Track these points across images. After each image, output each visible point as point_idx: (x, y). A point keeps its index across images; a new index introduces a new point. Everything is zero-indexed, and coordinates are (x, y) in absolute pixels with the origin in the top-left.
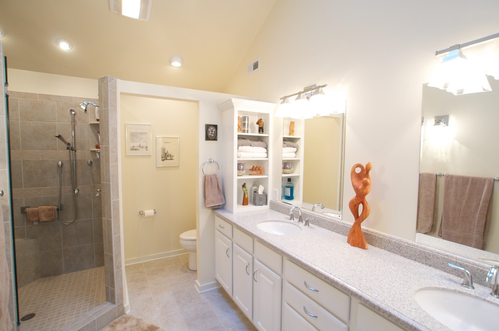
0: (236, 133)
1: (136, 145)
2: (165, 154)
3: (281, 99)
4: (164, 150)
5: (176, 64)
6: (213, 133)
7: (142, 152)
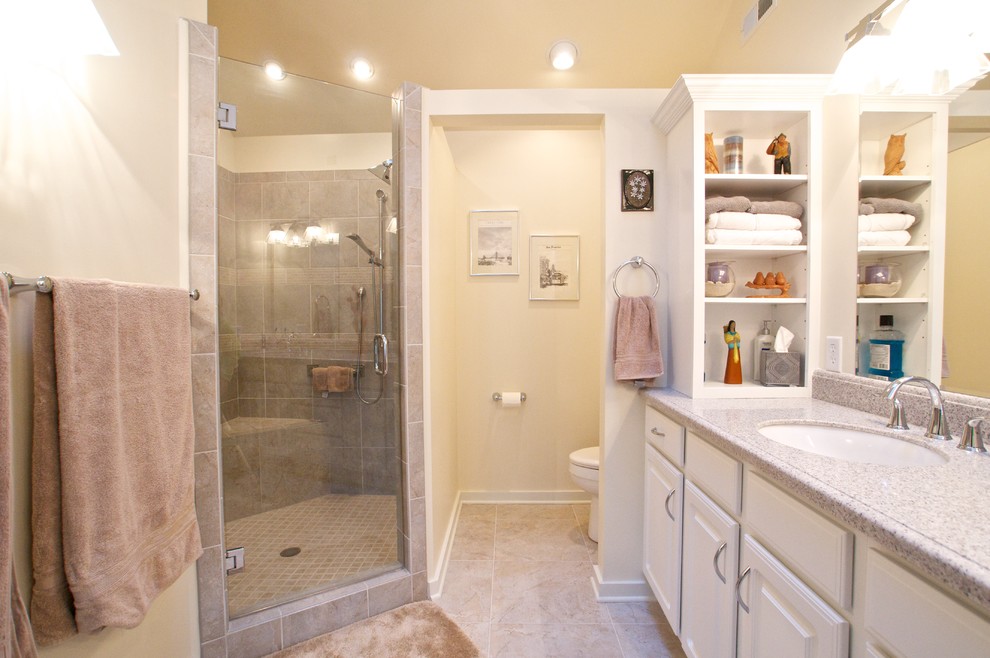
0: (701, 178)
1: (489, 253)
2: (549, 272)
3: (848, 37)
4: (544, 263)
5: (564, 60)
6: (642, 190)
7: (500, 268)
